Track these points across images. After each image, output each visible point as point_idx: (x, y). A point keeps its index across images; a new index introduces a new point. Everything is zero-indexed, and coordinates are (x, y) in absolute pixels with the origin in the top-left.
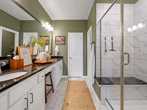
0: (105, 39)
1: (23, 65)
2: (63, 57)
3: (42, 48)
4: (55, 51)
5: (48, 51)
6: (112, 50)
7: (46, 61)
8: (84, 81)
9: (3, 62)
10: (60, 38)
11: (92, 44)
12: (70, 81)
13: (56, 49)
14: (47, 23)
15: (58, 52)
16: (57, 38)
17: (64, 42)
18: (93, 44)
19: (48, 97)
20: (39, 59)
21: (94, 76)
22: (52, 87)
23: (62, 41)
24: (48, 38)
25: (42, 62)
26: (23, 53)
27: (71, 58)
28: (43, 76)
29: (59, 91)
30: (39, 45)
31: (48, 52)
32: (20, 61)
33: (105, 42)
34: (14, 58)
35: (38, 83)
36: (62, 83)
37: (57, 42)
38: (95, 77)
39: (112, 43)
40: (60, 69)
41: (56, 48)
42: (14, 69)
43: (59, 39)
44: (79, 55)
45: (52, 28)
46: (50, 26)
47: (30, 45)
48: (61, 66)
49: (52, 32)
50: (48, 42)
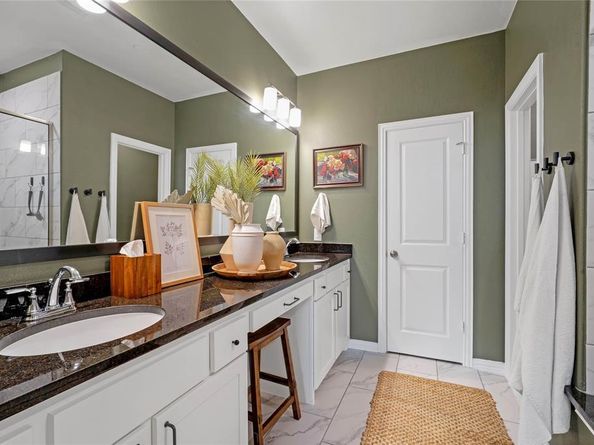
1: (158, 280)
2: (351, 246)
3: (242, 208)
4: (313, 220)
5: (278, 219)
7: (263, 267)
9: (72, 270)
10: (336, 158)
12: (393, 375)
13: (319, 209)
14: (271, 92)
15: (329, 223)
16: (322, 158)
17: (356, 175)
18: (560, 169)
19: (271, 435)
20: (231, 257)
22: (293, 393)
23: (346, 170)
24: (279, 160)
25: (242, 273)
26: (163, 229)
27: (395, 255)
28: (237, 343)
29: (327, 419)
30: (231, 192)
31: (280, 226)
32: (144, 266)
34: (123, 251)
35: (212, 374)
36: (345, 375)
37: (320, 178)
40: (334, 305)
41: (318, 207)
42: (122, 295)
43: (332, 161)
44: (444, 241)
45: (297, 112)
46: (286, 102)
47: (199, 196)
48: (339, 294)
49: (295, 132)
50: (279, 181)
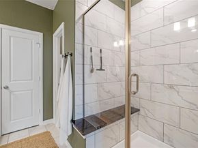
0: (91, 51)
6: (101, 69)
8: (47, 133)
11: (66, 56)
18: (69, 57)
21: (70, 119)
33: (92, 57)
38: (73, 121)
39: (101, 58)
44: (32, 80)
